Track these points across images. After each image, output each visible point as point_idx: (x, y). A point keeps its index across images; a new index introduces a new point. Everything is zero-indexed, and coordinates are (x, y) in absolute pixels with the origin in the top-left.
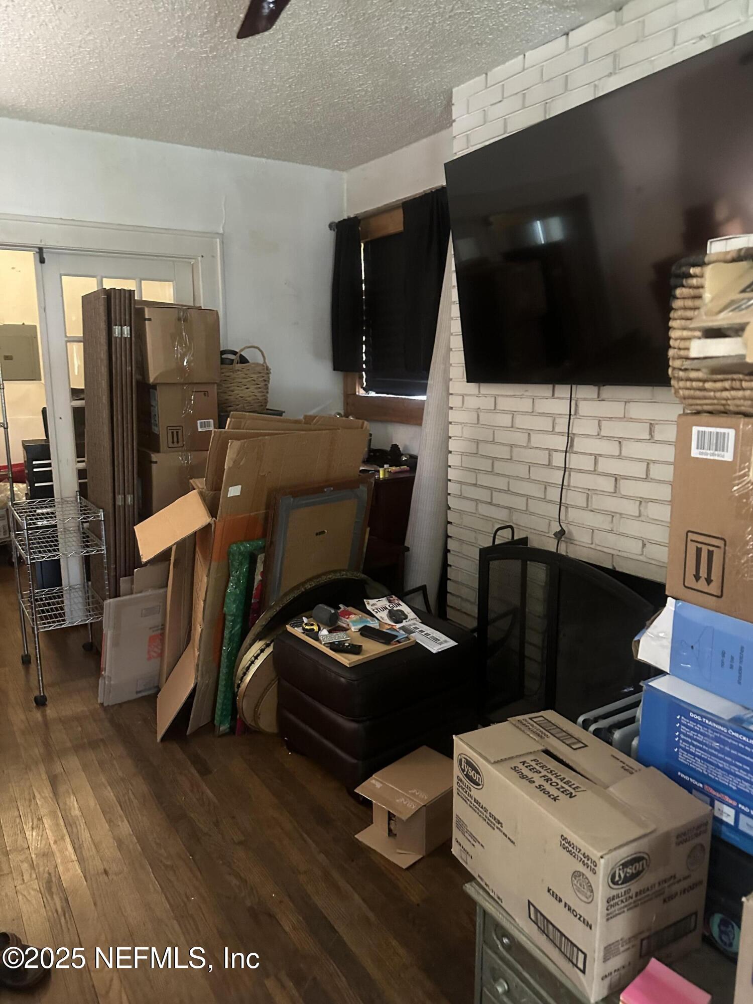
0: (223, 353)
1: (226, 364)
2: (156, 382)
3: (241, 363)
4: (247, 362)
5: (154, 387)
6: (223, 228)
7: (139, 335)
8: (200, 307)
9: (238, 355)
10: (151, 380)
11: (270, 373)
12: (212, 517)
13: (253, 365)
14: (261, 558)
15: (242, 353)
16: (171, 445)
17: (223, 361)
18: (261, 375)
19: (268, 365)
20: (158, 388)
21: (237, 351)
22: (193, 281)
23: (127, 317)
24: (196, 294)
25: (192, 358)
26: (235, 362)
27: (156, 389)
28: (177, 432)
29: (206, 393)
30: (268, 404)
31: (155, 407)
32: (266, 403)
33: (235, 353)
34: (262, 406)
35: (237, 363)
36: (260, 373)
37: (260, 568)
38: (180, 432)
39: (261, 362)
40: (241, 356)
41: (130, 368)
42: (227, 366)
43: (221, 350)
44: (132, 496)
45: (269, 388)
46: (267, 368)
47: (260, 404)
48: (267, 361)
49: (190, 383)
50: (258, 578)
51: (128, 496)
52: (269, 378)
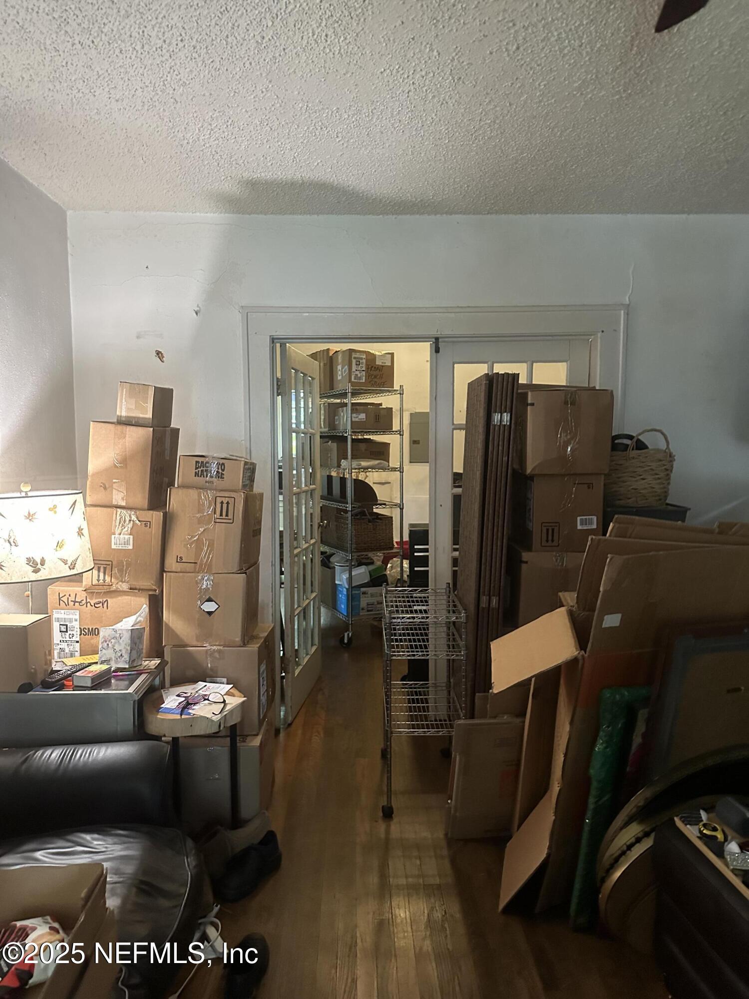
0: (615, 438)
1: (620, 451)
2: (533, 473)
3: (637, 449)
4: (646, 447)
5: (531, 478)
6: (629, 298)
7: (519, 422)
8: (595, 387)
9: (635, 440)
10: (529, 471)
11: (675, 460)
12: (581, 650)
13: (652, 452)
14: (642, 715)
15: (640, 437)
16: (544, 543)
17: (615, 447)
18: (663, 462)
19: (672, 450)
20: (535, 479)
21: (634, 435)
22: (590, 360)
23: (509, 403)
24: (592, 375)
25: (577, 446)
26: (630, 448)
27: (533, 481)
28: (553, 530)
29: (590, 486)
30: (669, 498)
31: (531, 500)
32: (666, 497)
33: (630, 437)
34: (660, 500)
35: (633, 449)
36: (661, 461)
37: (641, 727)
38: (556, 529)
39: (663, 446)
40: (638, 441)
41: (506, 458)
42: (620, 453)
43: (613, 434)
44: (497, 598)
45: (672, 478)
46: (671, 455)
47: (657, 498)
48: (670, 446)
49: (572, 474)
50: (637, 740)
51: (492, 598)
52: (672, 466)
